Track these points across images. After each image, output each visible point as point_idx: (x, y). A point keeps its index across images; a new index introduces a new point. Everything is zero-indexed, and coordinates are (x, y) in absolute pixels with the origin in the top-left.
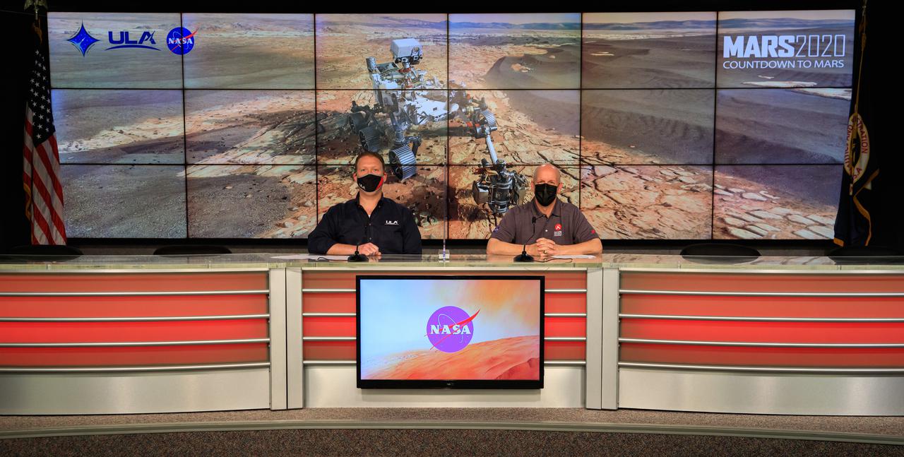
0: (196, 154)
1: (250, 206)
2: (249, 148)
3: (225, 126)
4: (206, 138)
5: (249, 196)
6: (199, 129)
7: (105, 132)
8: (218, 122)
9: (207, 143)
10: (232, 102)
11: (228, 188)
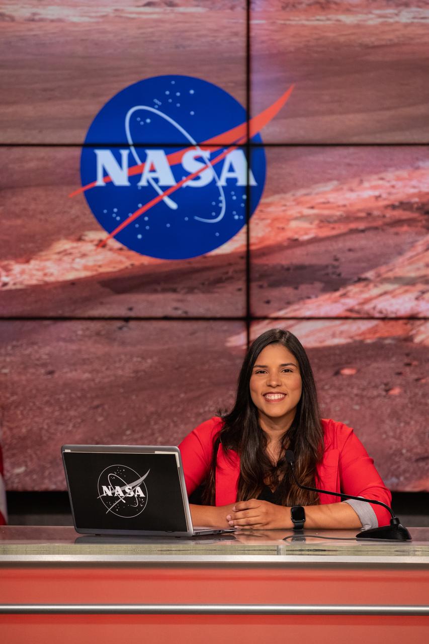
0: (275, 293)
1: (395, 415)
2: (397, 280)
3: (342, 228)
4: (297, 256)
5: (396, 391)
6: (281, 237)
7: (65, 245)
8: (324, 221)
9: (301, 268)
10: (359, 174)
11: (347, 372)
